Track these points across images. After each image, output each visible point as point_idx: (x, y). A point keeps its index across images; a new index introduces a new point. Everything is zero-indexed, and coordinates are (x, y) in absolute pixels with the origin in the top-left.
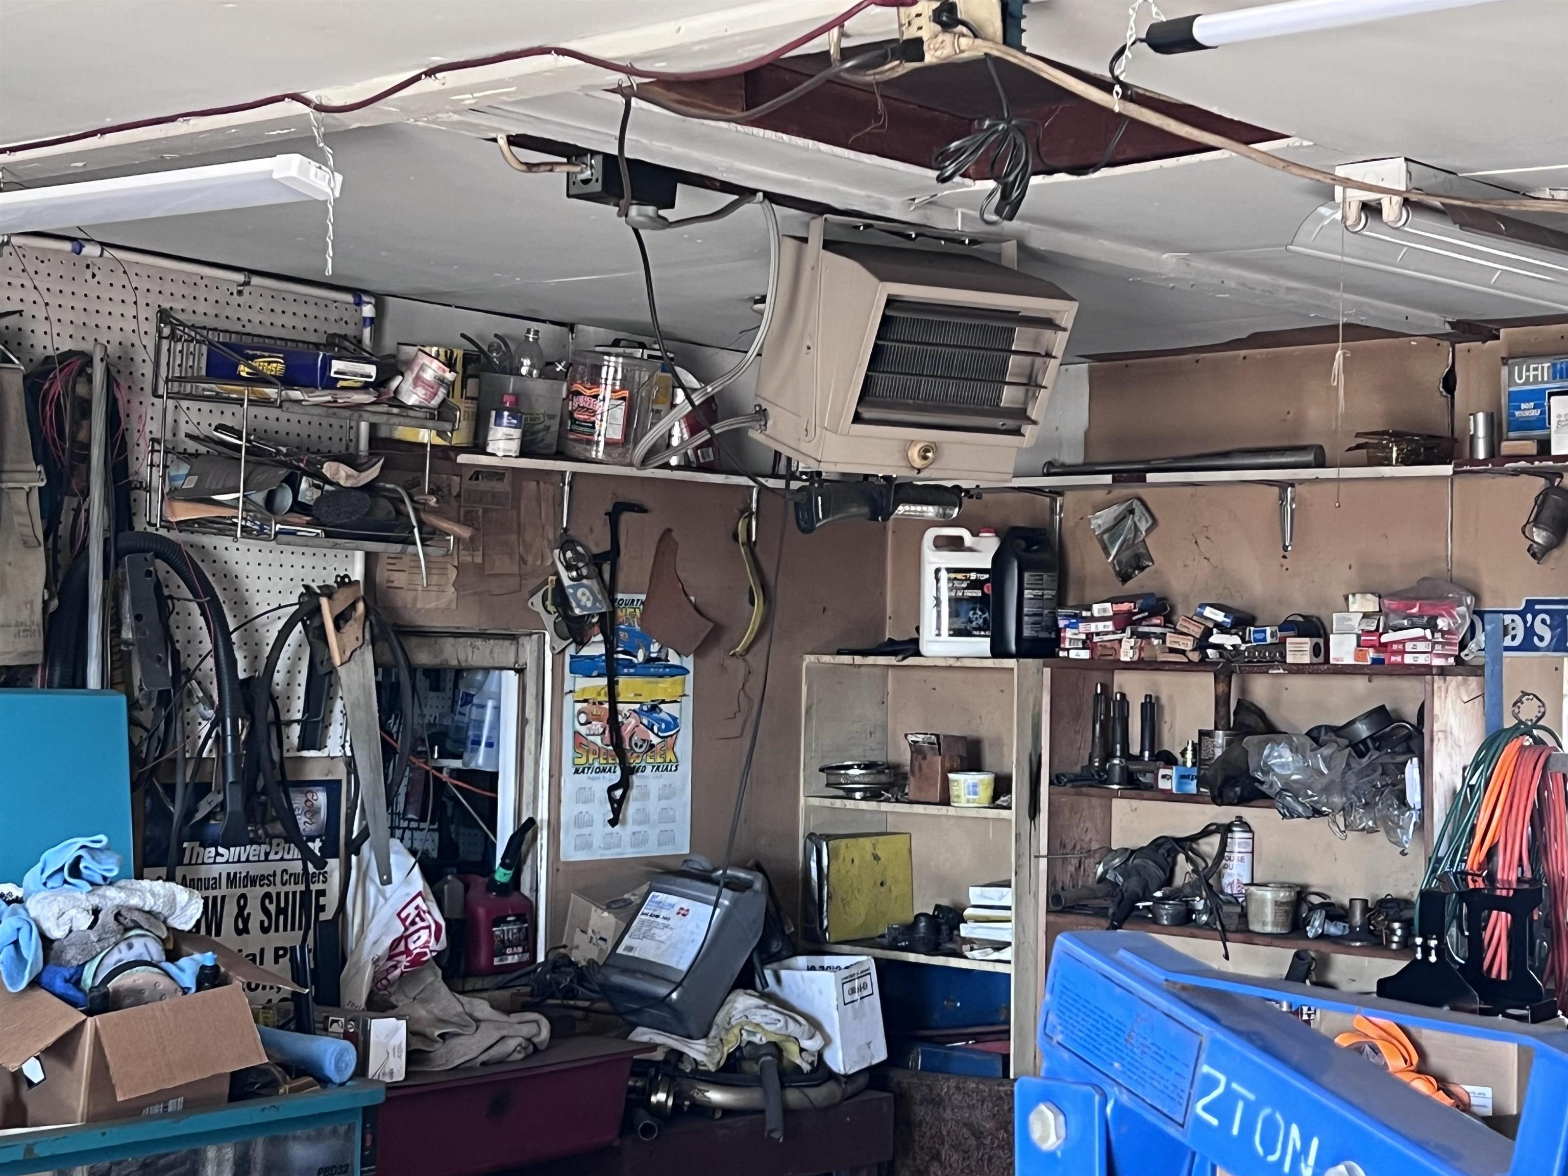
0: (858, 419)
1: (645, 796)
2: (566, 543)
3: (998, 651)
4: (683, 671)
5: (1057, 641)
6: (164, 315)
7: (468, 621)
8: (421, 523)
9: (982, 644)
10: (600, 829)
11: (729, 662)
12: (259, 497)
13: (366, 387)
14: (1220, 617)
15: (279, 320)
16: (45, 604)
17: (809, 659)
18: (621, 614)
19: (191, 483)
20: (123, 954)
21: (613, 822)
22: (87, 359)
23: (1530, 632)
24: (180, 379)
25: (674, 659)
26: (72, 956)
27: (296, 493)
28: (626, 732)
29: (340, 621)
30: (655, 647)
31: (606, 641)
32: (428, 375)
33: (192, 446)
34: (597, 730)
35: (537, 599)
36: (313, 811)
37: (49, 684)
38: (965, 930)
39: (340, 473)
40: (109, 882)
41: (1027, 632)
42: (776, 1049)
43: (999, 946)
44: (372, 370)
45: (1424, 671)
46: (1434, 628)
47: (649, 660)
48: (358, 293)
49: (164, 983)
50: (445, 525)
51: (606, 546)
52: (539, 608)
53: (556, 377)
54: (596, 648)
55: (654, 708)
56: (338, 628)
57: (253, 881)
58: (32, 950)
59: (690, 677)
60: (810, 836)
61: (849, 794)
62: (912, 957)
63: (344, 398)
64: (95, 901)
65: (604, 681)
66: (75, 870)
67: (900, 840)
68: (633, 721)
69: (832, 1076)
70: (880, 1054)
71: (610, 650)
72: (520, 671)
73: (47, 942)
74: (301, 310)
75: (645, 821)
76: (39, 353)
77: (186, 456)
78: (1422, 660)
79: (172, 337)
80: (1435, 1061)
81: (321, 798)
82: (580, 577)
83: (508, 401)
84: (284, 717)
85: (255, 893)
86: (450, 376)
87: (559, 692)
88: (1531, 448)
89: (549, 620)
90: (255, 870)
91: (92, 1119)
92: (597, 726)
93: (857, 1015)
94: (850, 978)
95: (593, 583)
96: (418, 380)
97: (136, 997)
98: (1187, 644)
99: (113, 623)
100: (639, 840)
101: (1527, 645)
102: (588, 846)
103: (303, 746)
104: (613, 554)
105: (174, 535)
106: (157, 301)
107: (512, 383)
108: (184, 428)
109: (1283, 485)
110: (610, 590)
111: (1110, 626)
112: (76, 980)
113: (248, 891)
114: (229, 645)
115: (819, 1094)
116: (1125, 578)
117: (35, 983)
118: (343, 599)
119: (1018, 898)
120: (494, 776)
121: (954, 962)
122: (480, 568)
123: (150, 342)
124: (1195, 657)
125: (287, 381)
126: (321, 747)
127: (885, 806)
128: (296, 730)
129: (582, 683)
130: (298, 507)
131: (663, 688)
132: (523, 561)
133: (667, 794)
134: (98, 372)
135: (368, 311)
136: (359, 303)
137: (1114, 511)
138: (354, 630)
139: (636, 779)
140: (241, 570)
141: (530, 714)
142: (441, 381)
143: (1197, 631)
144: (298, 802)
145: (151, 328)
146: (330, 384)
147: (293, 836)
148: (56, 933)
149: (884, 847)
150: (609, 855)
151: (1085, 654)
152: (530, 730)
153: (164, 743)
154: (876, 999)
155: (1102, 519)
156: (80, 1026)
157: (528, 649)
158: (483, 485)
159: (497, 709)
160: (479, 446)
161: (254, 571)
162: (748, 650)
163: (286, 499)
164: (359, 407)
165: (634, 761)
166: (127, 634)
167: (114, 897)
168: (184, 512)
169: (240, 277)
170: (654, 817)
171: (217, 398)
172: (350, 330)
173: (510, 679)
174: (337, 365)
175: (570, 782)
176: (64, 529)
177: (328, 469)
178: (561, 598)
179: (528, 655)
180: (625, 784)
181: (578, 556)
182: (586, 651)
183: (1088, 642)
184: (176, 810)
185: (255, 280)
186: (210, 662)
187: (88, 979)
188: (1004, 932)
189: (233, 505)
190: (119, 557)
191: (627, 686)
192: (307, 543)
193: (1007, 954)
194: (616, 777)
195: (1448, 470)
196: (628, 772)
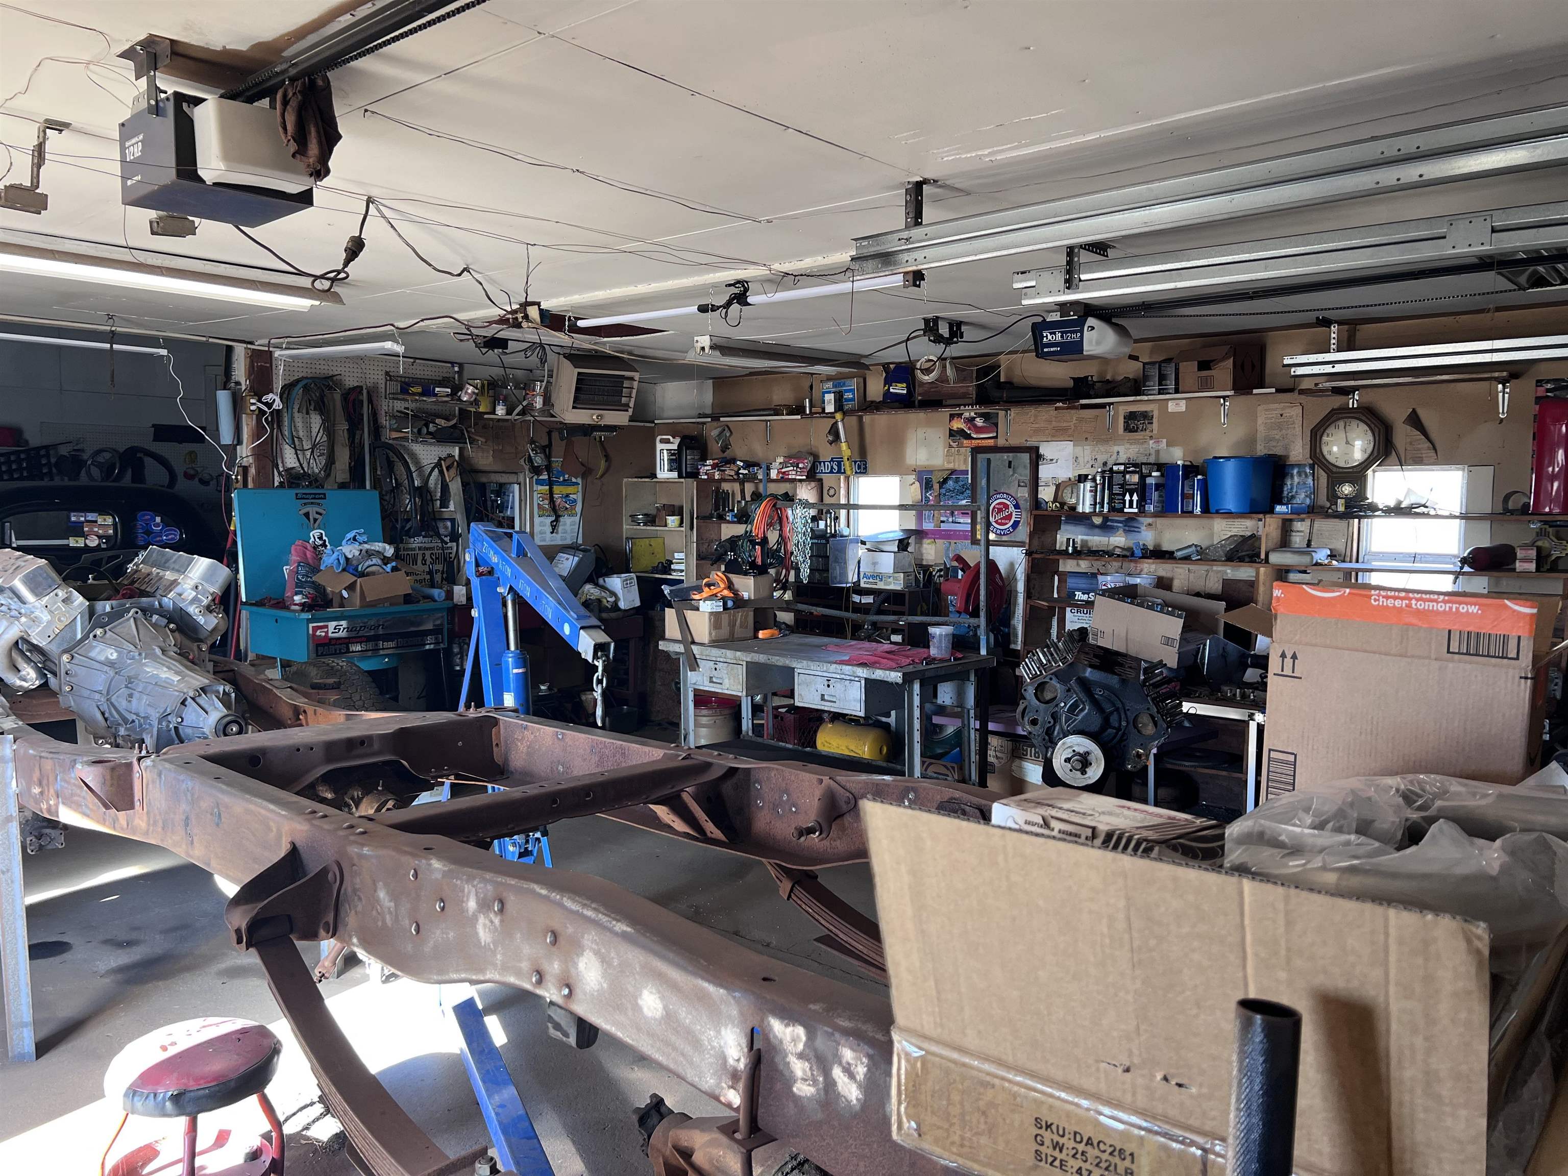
0: (574, 408)
1: (565, 524)
2: (532, 442)
3: (680, 476)
4: (577, 484)
5: (698, 473)
6: (387, 373)
7: (495, 468)
8: (470, 437)
9: (675, 474)
10: (548, 535)
11: (596, 481)
12: (415, 430)
13: (447, 396)
14: (742, 464)
15: (426, 373)
16: (350, 464)
17: (625, 480)
18: (553, 465)
19: (395, 426)
20: (369, 563)
21: (552, 533)
22: (362, 387)
23: (832, 467)
24: (393, 394)
25: (574, 480)
26: (355, 563)
27: (428, 429)
28: (557, 504)
29: (448, 468)
30: (567, 476)
31: (549, 475)
32: (469, 391)
33: (399, 414)
34: (546, 504)
35: (522, 460)
36: (446, 528)
37: (354, 488)
38: (673, 567)
39: (442, 422)
40: (365, 543)
41: (688, 470)
42: (599, 601)
43: (682, 571)
44: (449, 390)
45: (794, 480)
46: (798, 467)
47: (564, 480)
48: (453, 363)
49: (381, 570)
50: (477, 438)
51: (546, 443)
52: (523, 463)
53: (521, 388)
54: (544, 477)
55: (567, 496)
56: (448, 470)
57: (427, 549)
58: (342, 561)
59: (580, 486)
60: (627, 538)
61: (639, 524)
62: (657, 576)
63: (440, 399)
64: (361, 547)
65: (547, 487)
66: (354, 539)
67: (660, 540)
68: (559, 500)
69: (619, 609)
70: (637, 603)
71: (549, 477)
72: (519, 484)
73: (347, 559)
74: (434, 369)
75: (566, 532)
76: (347, 387)
77: (394, 417)
78: (794, 477)
79: (391, 380)
80: (736, 586)
81: (449, 524)
82: (537, 453)
83: (501, 397)
84: (434, 498)
85: (428, 553)
86: (476, 391)
87: (532, 491)
88: (820, 410)
89: (527, 467)
90: (427, 545)
91: (362, 607)
92: (547, 502)
93: (629, 591)
94: (626, 580)
95: (542, 456)
96: (466, 392)
97: (373, 573)
98: (733, 473)
99: (374, 469)
100: (563, 539)
101: (831, 472)
102: (544, 540)
103: (441, 508)
104: (550, 445)
105: (390, 442)
106: (384, 369)
107: (505, 391)
108: (396, 409)
109: (767, 421)
110: (548, 457)
111: (710, 468)
112: (356, 569)
113: (426, 552)
114: (412, 476)
115: (613, 615)
116: (724, 452)
117: (344, 570)
118: (449, 462)
119: (686, 556)
120: (513, 518)
121: (669, 577)
122: (501, 451)
123: (383, 382)
124: (735, 477)
125: (423, 394)
126: (447, 507)
127: (648, 528)
128: (438, 502)
129: (540, 488)
130: (429, 433)
131: (570, 490)
132: (516, 448)
133: (572, 524)
134: (365, 392)
135: (456, 369)
136: (453, 366)
137: (719, 429)
138: (453, 471)
139: (561, 519)
140: (418, 452)
141: (523, 498)
142: (474, 393)
143: (736, 469)
144: (440, 525)
145: (383, 377)
146: (436, 395)
147: (438, 535)
148: (350, 556)
149: (653, 542)
150: (552, 543)
151: (706, 477)
152: (523, 503)
153: (394, 506)
154: (636, 587)
155: (715, 433)
156: (356, 581)
157: (521, 476)
158: (501, 424)
159: (513, 496)
160: (493, 412)
161: (422, 452)
162: (602, 476)
163: (424, 430)
164: (446, 402)
165: (560, 513)
166: (379, 473)
167: (366, 546)
168: (395, 435)
169: (412, 360)
170: (569, 531)
171: (404, 400)
172: (451, 375)
173: (516, 487)
174: (437, 389)
175: (537, 520)
176: (357, 441)
177: (437, 421)
178: (530, 460)
179: (521, 479)
180: (557, 520)
181: (536, 446)
182: (541, 477)
183: (706, 474)
184: (398, 526)
185: (417, 361)
186: (406, 482)
187: (360, 569)
188: (682, 567)
189: (407, 433)
190: (374, 449)
191: (557, 489)
192: (431, 444)
193: (683, 574)
194: (553, 518)
195: (799, 417)
196: (558, 517)
